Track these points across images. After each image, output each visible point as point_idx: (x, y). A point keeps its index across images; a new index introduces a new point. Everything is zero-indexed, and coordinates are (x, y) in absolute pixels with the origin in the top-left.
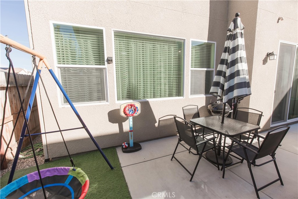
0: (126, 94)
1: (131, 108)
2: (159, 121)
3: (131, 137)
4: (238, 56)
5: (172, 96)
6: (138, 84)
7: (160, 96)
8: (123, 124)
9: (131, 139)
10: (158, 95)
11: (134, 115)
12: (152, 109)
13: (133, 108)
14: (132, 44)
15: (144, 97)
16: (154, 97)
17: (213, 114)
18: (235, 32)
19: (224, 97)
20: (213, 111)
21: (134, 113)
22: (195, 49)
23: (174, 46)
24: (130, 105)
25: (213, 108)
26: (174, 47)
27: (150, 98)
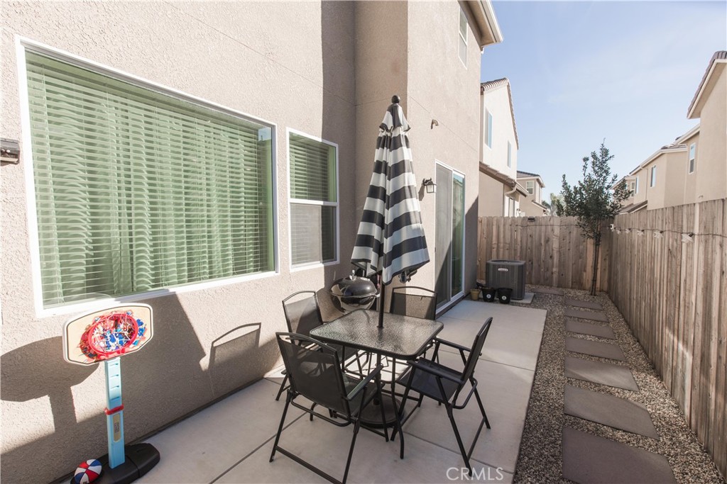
0: (82, 278)
1: (116, 326)
2: (213, 349)
3: (116, 429)
4: (404, 183)
5: (245, 272)
6: (134, 240)
7: (211, 273)
8: (74, 393)
9: (116, 438)
10: (204, 273)
11: (127, 350)
12: (189, 317)
13: (122, 326)
14: (104, 108)
15: (157, 282)
16: (192, 278)
17: (343, 305)
18: (395, 134)
19: (385, 271)
20: (343, 300)
21: (129, 343)
22: (296, 153)
23: (245, 136)
24: (111, 319)
25: (343, 291)
26: (245, 141)
27: (179, 283)
